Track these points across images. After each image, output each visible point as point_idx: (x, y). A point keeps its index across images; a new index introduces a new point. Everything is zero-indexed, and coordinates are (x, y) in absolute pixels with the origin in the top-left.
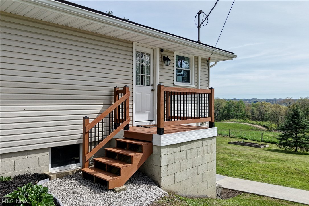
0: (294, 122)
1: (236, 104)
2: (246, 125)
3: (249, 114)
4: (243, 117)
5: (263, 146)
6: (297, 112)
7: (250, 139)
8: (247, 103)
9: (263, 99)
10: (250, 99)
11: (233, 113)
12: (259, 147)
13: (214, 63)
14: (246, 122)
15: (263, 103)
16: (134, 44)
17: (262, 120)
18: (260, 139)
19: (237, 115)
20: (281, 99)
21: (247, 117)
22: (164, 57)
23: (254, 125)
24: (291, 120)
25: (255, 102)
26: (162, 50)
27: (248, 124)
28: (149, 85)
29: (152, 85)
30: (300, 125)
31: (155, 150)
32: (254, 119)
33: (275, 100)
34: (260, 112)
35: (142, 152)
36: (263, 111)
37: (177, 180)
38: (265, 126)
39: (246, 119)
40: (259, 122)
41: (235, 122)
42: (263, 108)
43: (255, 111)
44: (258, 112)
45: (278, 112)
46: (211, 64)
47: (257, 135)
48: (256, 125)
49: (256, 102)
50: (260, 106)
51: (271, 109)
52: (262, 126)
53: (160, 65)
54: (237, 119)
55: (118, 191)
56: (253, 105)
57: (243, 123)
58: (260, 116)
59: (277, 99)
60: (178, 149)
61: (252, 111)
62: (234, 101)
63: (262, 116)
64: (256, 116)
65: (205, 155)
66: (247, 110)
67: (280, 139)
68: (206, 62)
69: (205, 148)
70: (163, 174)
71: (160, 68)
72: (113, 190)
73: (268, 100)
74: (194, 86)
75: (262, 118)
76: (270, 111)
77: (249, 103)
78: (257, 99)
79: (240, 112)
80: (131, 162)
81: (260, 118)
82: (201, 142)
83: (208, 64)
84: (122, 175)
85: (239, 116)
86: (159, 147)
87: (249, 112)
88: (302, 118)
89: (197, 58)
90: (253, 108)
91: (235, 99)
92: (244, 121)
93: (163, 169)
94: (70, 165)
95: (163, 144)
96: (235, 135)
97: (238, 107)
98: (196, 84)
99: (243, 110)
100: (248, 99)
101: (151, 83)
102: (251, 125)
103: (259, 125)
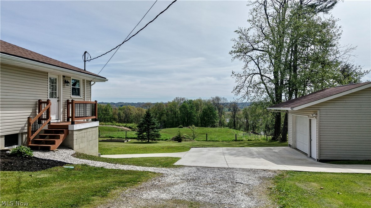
0: (147, 121)
1: (104, 108)
2: (114, 127)
3: (117, 117)
4: (110, 120)
5: (126, 141)
6: (149, 113)
7: (117, 137)
8: (114, 107)
9: (129, 103)
10: (117, 102)
11: (101, 117)
12: (123, 142)
13: (94, 83)
14: (113, 125)
15: (129, 106)
16: (49, 73)
17: (128, 122)
18: (125, 137)
19: (105, 119)
20: (143, 103)
21: (114, 120)
22: (65, 81)
23: (120, 127)
24: (145, 119)
25: (121, 106)
26: (64, 77)
27: (115, 126)
28: (56, 98)
29: (58, 98)
30: (151, 123)
31: (70, 132)
32: (121, 121)
33: (139, 104)
34: (126, 115)
35: (64, 133)
36: (128, 114)
37: (81, 147)
38: (130, 128)
39: (114, 122)
40: (124, 124)
41: (103, 125)
42: (128, 111)
43: (122, 114)
44: (124, 115)
45: (140, 114)
46: (92, 83)
47: (122, 135)
48: (122, 126)
49: (123, 105)
50: (126, 109)
51: (134, 111)
52: (127, 127)
53: (63, 85)
54: (105, 122)
55: (55, 151)
56: (120, 109)
57: (110, 126)
58: (126, 119)
59: (140, 103)
60: (81, 132)
61: (119, 114)
62: (102, 105)
63: (128, 118)
64: (123, 119)
65: (93, 135)
66: (114, 114)
67: (138, 134)
68: (89, 82)
69: (93, 132)
70: (75, 143)
71: (63, 87)
72: (52, 151)
73: (133, 103)
74: (82, 98)
75: (127, 121)
76: (134, 114)
77: (116, 107)
78: (123, 103)
79: (108, 116)
80: (59, 138)
81: (126, 120)
82: (91, 129)
83: (90, 83)
84: (56, 144)
85: (107, 120)
86: (73, 131)
87: (116, 115)
88: (152, 117)
89: (84, 80)
90: (120, 111)
91: (102, 103)
92: (111, 124)
93: (75, 141)
94: (13, 146)
95: (75, 129)
96: (104, 135)
97: (106, 110)
98: (83, 97)
99: (111, 113)
100: (115, 103)
101: (57, 96)
102: (118, 127)
103: (125, 126)
